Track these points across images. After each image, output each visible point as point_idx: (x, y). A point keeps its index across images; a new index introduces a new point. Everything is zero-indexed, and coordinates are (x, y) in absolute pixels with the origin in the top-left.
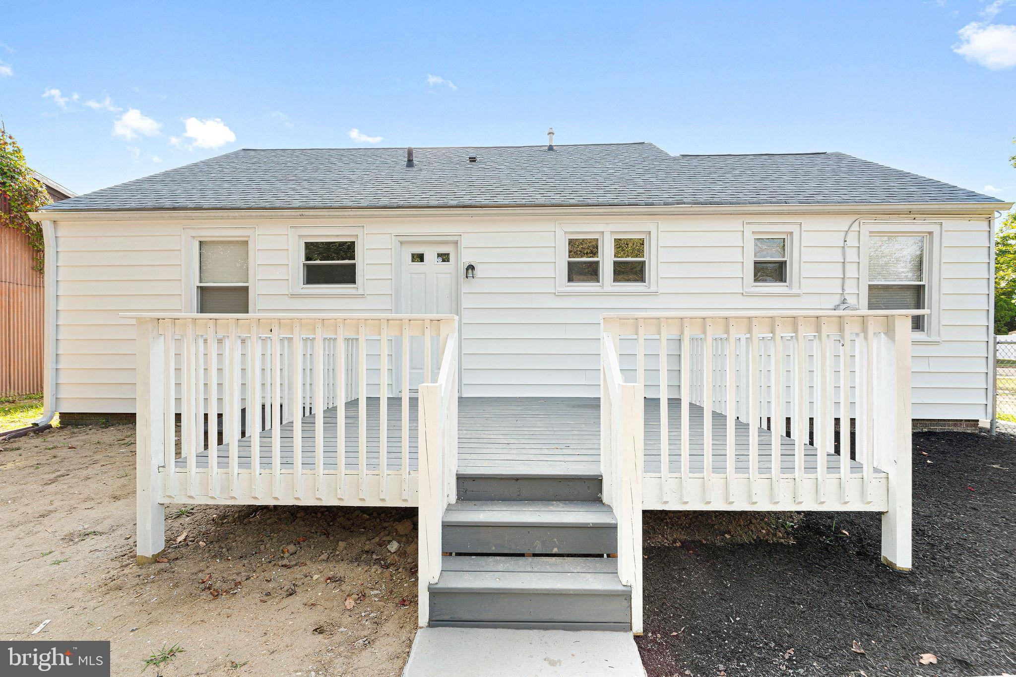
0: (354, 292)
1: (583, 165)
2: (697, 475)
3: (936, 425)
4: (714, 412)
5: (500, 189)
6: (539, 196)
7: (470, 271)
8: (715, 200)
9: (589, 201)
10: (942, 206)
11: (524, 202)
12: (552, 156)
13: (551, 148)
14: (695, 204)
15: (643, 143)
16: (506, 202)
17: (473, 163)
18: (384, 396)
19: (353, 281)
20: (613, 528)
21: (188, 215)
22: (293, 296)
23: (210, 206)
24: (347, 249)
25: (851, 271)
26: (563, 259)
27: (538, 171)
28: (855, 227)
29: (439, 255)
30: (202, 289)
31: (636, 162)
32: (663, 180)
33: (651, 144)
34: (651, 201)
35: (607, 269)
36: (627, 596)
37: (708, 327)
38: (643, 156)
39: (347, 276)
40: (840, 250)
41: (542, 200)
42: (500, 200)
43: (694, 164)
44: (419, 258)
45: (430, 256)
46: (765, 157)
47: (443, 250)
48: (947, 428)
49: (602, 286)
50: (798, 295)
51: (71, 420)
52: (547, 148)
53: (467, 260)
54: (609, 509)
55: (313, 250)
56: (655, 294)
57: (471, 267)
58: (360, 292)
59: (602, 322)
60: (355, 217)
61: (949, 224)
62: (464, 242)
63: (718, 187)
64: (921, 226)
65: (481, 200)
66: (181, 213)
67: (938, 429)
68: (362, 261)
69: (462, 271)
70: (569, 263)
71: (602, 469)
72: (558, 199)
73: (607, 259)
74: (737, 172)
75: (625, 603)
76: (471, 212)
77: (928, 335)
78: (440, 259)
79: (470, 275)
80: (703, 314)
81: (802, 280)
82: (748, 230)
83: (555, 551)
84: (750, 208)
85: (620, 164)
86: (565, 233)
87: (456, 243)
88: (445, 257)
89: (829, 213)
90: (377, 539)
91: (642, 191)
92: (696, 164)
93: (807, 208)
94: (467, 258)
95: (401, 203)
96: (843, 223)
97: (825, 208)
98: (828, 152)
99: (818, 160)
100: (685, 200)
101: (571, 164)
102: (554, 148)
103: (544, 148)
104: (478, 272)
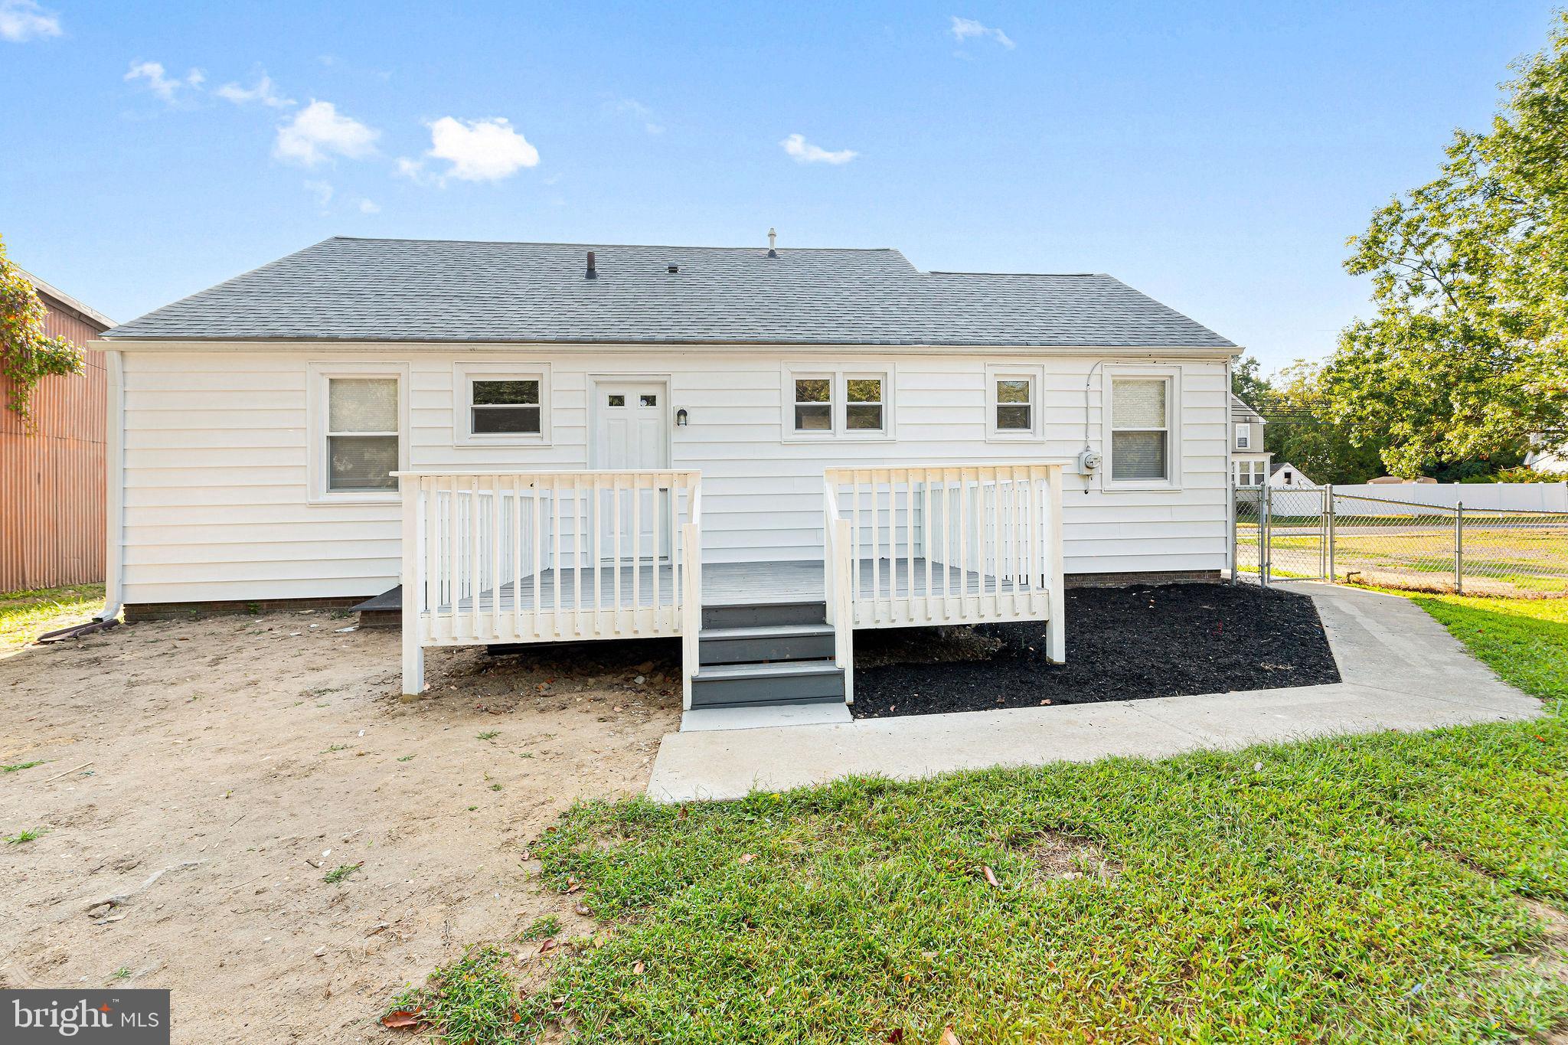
0: (538, 442)
1: (812, 282)
2: (903, 598)
3: (1181, 577)
4: (934, 563)
5: (714, 319)
6: (761, 330)
7: (682, 417)
8: (956, 339)
9: (819, 338)
10: (1179, 350)
11: (744, 337)
12: (774, 267)
13: (772, 254)
14: (934, 343)
15: (888, 249)
16: (724, 337)
17: (674, 275)
18: (578, 566)
19: (537, 429)
20: (832, 635)
21: (319, 347)
22: (459, 448)
23: (349, 336)
24: (529, 390)
25: (1095, 418)
26: (790, 402)
27: (757, 291)
28: (1097, 370)
29: (644, 398)
30: (332, 440)
31: (877, 280)
32: (904, 310)
33: (896, 252)
34: (886, 338)
35: (839, 415)
36: (841, 674)
37: (909, 477)
38: (886, 271)
39: (529, 422)
40: (1083, 395)
41: (765, 336)
42: (716, 334)
43: (944, 286)
44: (617, 401)
45: (632, 398)
46: (1025, 278)
47: (649, 392)
48: (1191, 580)
49: (834, 434)
50: (1042, 443)
51: (140, 614)
52: (767, 252)
53: (677, 404)
54: (832, 626)
55: (484, 391)
56: (893, 442)
57: (682, 413)
58: (546, 442)
59: (824, 474)
60: (541, 352)
61: (1189, 368)
62: (675, 383)
63: (962, 322)
64: (1160, 371)
65: (693, 333)
66: (311, 345)
67: (1182, 581)
68: (548, 404)
69: (672, 416)
70: (797, 407)
71: (826, 598)
72: (783, 334)
73: (839, 402)
74: (988, 300)
75: (840, 682)
76: (683, 349)
77: (1171, 482)
78: (644, 402)
79: (682, 421)
80: (905, 466)
81: (1046, 427)
82: (991, 372)
83: (788, 656)
84: (990, 350)
85: (858, 282)
86: (792, 373)
87: (665, 383)
88: (650, 400)
89: (1070, 355)
90: (623, 676)
91: (878, 324)
92: (946, 286)
93: (1047, 350)
94: (677, 403)
95: (598, 336)
96: (1084, 366)
97: (1068, 350)
98: (1095, 273)
99: (1082, 284)
100: (924, 338)
101: (798, 281)
102: (777, 253)
103: (763, 252)
104: (691, 417)
